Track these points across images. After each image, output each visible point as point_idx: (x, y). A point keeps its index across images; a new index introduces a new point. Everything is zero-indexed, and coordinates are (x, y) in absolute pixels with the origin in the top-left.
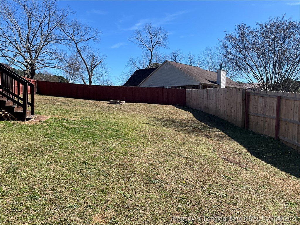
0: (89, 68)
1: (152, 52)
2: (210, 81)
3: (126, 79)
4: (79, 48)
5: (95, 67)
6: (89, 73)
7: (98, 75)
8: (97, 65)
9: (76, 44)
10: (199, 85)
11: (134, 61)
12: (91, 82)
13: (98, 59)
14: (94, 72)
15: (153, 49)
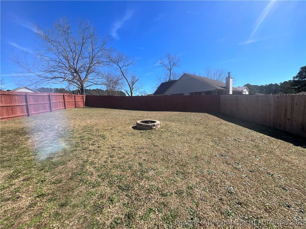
0: (130, 84)
1: (170, 71)
2: (222, 87)
3: (155, 90)
4: (123, 71)
5: (134, 83)
6: (130, 87)
7: (136, 88)
8: (136, 82)
9: (120, 68)
10: (214, 90)
11: (160, 78)
12: (132, 94)
13: (136, 78)
14: (134, 86)
15: (171, 69)
